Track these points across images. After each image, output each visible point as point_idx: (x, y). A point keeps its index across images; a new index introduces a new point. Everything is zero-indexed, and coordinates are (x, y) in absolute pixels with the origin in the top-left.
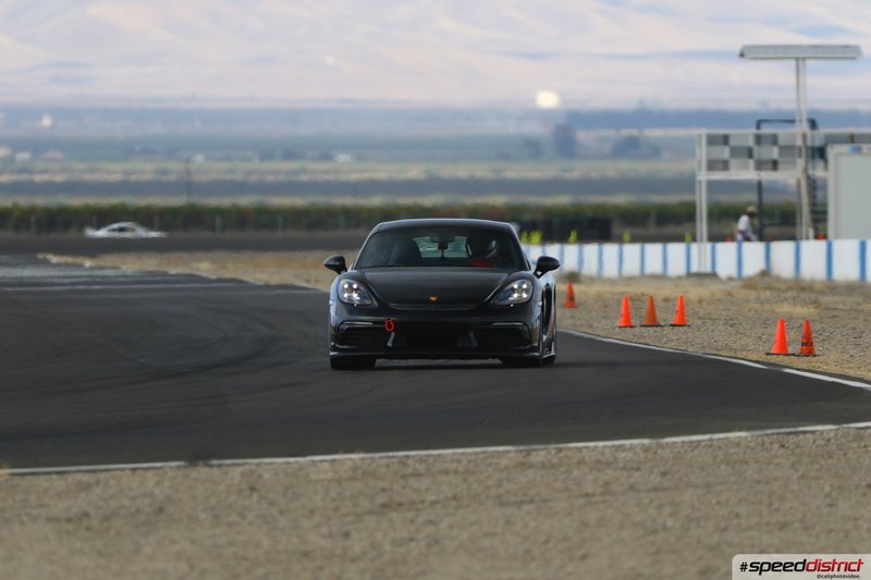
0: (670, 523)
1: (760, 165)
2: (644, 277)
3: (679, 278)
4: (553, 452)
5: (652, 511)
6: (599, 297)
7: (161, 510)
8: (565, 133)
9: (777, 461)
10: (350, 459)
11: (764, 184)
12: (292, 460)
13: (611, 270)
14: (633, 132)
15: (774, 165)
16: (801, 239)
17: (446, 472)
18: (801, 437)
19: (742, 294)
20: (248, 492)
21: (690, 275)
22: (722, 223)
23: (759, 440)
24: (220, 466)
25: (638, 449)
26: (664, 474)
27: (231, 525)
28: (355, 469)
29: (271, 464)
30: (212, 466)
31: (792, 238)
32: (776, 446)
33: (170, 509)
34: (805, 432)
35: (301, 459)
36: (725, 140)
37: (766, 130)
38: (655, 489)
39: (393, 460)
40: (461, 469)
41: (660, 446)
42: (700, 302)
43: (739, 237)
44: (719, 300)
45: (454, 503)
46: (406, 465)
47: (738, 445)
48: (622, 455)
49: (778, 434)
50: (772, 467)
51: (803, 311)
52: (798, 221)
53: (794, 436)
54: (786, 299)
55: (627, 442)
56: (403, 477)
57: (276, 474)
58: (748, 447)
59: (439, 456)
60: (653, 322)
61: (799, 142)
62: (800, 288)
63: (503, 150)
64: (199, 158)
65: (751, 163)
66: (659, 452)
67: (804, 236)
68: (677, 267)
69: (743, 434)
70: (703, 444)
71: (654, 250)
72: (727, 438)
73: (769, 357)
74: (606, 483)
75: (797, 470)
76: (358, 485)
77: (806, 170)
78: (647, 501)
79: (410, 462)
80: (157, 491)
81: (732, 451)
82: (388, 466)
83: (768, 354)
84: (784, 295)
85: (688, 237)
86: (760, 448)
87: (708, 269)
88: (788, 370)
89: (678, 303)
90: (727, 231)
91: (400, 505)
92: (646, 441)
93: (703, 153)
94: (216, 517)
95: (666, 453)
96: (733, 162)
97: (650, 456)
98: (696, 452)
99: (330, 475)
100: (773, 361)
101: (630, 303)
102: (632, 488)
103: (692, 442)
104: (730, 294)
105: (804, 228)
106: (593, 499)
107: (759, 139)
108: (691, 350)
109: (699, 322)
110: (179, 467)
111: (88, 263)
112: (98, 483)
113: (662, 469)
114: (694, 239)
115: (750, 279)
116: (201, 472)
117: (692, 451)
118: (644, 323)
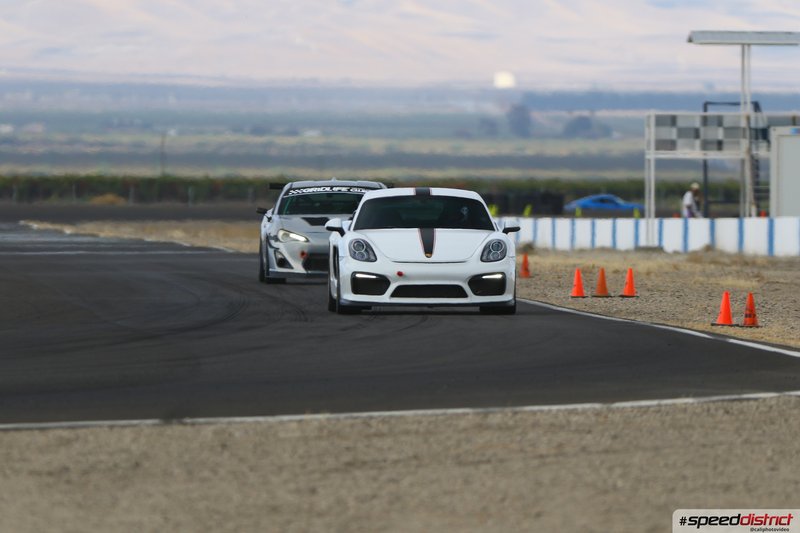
0: (620, 483)
1: (706, 145)
2: (595, 250)
3: (627, 252)
4: (510, 414)
5: (603, 472)
6: (553, 268)
7: (137, 465)
8: (521, 113)
9: (721, 426)
10: (316, 420)
11: (709, 163)
12: (261, 419)
13: (563, 243)
14: (586, 113)
15: (720, 145)
16: (745, 216)
17: (407, 432)
18: (745, 403)
19: (688, 267)
20: (219, 449)
21: (638, 249)
22: (669, 200)
23: (705, 407)
24: (193, 424)
25: (589, 413)
26: (615, 437)
27: (204, 480)
28: (321, 428)
29: (241, 423)
30: (185, 424)
31: (736, 215)
32: (721, 412)
33: (146, 464)
34: (748, 400)
35: (271, 419)
36: (673, 120)
37: (712, 112)
38: (606, 451)
39: (358, 421)
40: (422, 429)
41: (610, 410)
42: (648, 273)
43: (685, 212)
44: (667, 273)
45: (414, 462)
46: (369, 425)
47: (685, 410)
48: (574, 419)
49: (723, 401)
50: (717, 432)
51: (746, 284)
52: (742, 200)
53: (738, 403)
54: (730, 273)
55: (579, 407)
56: (368, 437)
57: (246, 432)
58: (694, 413)
59: (401, 417)
60: (603, 293)
61: (743, 124)
62: (742, 262)
63: (462, 128)
64: (172, 132)
65: (698, 143)
66: (610, 415)
67: (747, 213)
68: (625, 242)
69: (690, 400)
70: (652, 409)
71: (604, 225)
72: (674, 405)
73: (714, 328)
74: (560, 446)
75: (740, 435)
76: (324, 444)
77: (749, 150)
78: (598, 463)
79: (373, 423)
80: (134, 447)
81: (680, 416)
82: (352, 426)
83: (713, 325)
84: (727, 269)
85: (636, 213)
86: (705, 414)
87: (655, 243)
88: (732, 341)
89: (627, 276)
90: (673, 207)
91: (364, 463)
92: (597, 406)
93: (651, 133)
94: (190, 473)
95: (617, 417)
96: (680, 142)
97: (601, 419)
98: (645, 417)
99: (297, 434)
100: (718, 332)
101: (582, 275)
102: (584, 449)
103: (640, 407)
104: (676, 267)
105: (747, 205)
106: (548, 460)
107: (705, 121)
108: (639, 320)
109: (647, 294)
110: (154, 425)
111: (68, 230)
112: (77, 438)
113: (613, 433)
114: (642, 215)
115: (695, 253)
116: (175, 429)
117: (641, 416)
118: (595, 293)
